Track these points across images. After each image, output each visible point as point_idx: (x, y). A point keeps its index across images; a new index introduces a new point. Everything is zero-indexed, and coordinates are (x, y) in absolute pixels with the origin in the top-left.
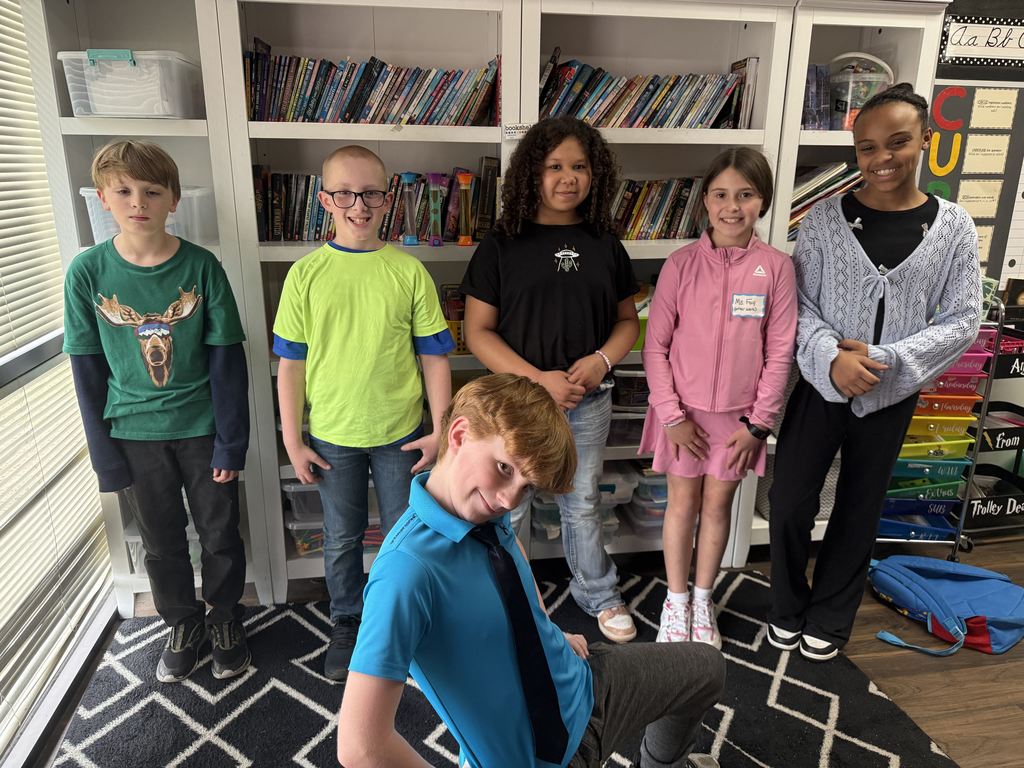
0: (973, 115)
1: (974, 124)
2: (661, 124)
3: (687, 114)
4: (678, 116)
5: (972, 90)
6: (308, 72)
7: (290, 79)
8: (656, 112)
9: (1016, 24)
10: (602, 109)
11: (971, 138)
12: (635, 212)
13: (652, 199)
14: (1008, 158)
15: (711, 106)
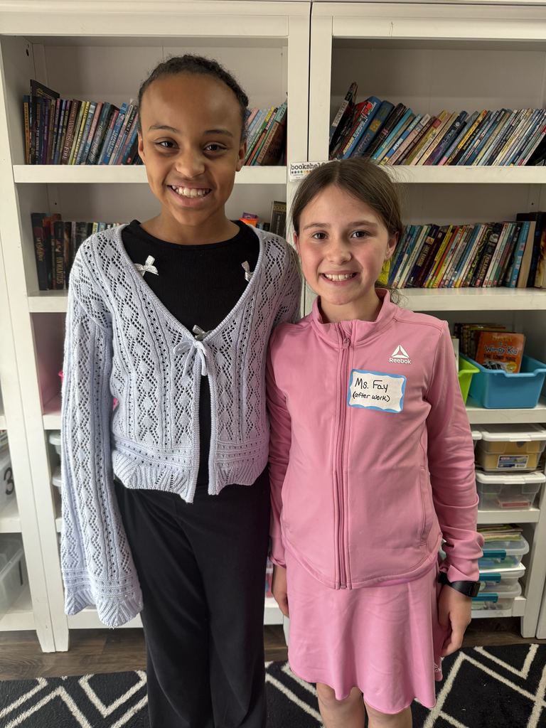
2: (469, 162)
3: (497, 153)
4: (487, 156)
6: (90, 116)
7: (71, 123)
8: (462, 151)
10: (402, 149)
12: (437, 259)
13: (457, 245)
15: (525, 145)
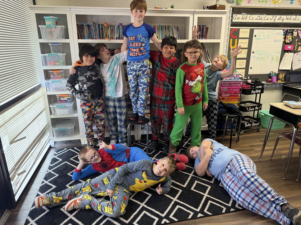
0: (240, 35)
1: (240, 37)
5: (239, 29)
9: (248, 14)
11: (240, 40)
14: (248, 44)
